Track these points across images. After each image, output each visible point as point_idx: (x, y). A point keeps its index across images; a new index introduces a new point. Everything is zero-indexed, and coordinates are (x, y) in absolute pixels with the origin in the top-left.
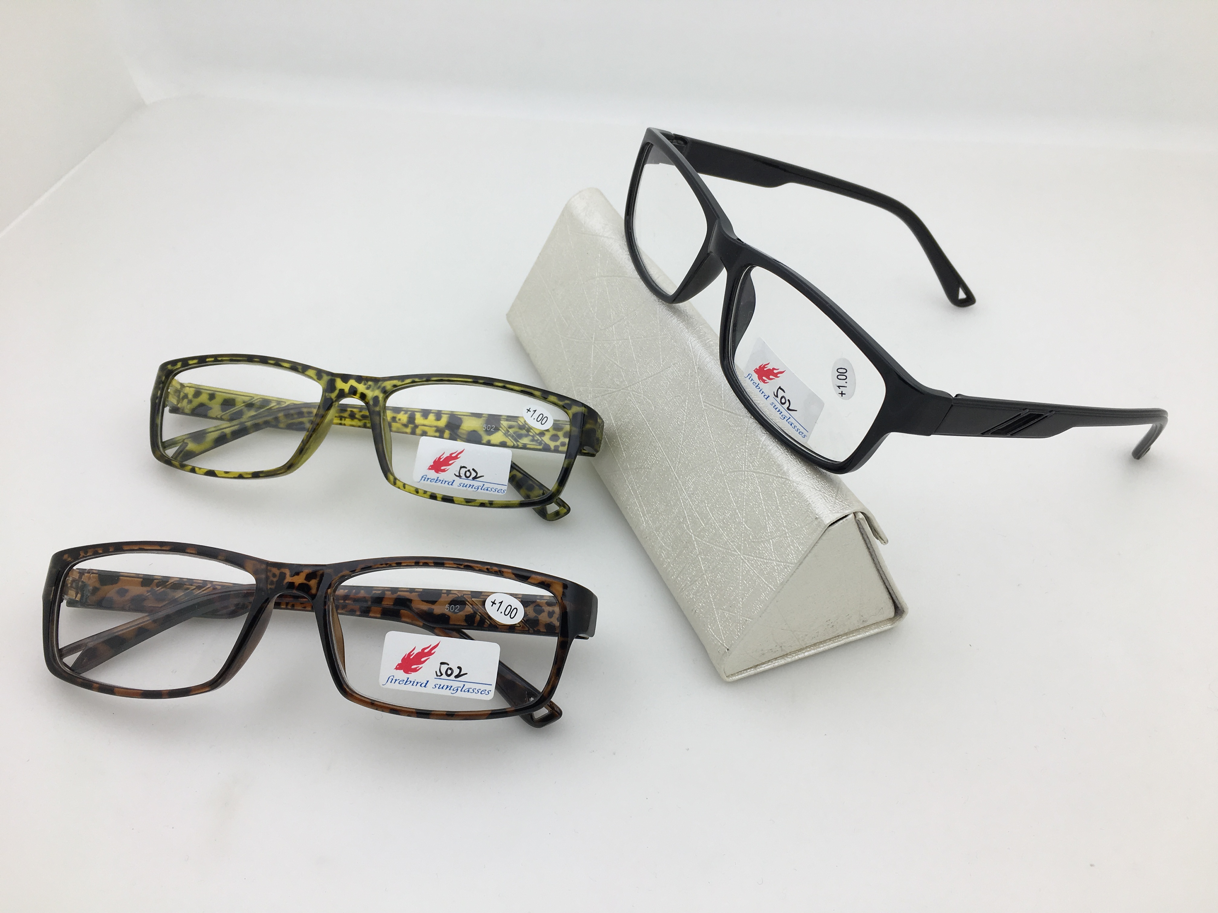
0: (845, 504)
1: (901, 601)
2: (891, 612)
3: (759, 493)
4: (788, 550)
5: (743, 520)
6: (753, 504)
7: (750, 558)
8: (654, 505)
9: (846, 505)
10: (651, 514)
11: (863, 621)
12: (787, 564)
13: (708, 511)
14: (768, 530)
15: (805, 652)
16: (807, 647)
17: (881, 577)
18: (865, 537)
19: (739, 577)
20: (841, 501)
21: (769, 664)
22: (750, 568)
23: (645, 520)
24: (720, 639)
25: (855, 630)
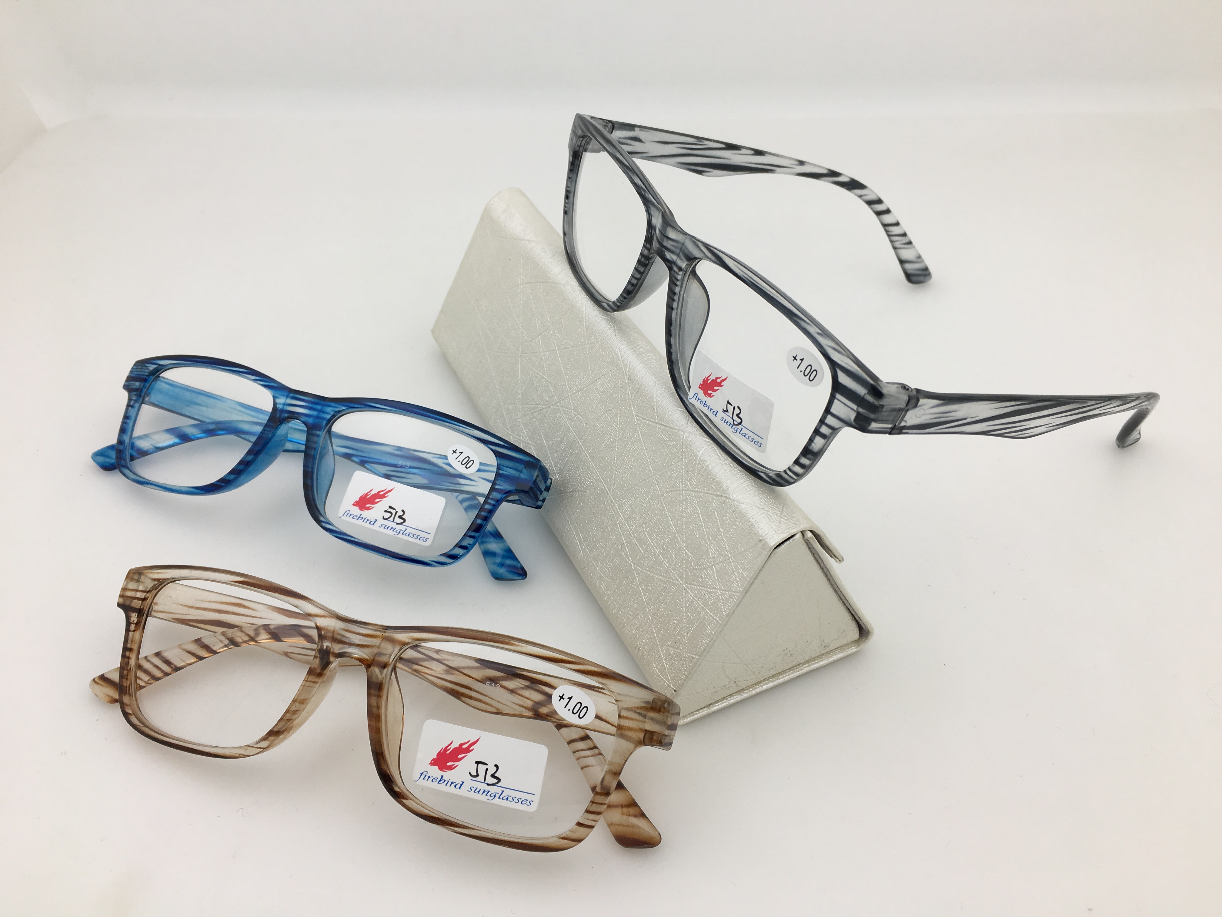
0: (790, 522)
1: (864, 621)
2: (855, 634)
3: (698, 514)
4: (732, 577)
5: (683, 545)
6: (693, 527)
7: (692, 588)
8: (590, 531)
9: (793, 523)
10: (587, 541)
11: (825, 647)
12: (733, 593)
13: (647, 537)
14: (710, 556)
15: (763, 685)
16: (764, 680)
17: (840, 597)
18: (817, 557)
19: (683, 609)
20: (787, 520)
21: (723, 701)
22: (694, 598)
23: (583, 548)
24: (666, 679)
25: (817, 657)
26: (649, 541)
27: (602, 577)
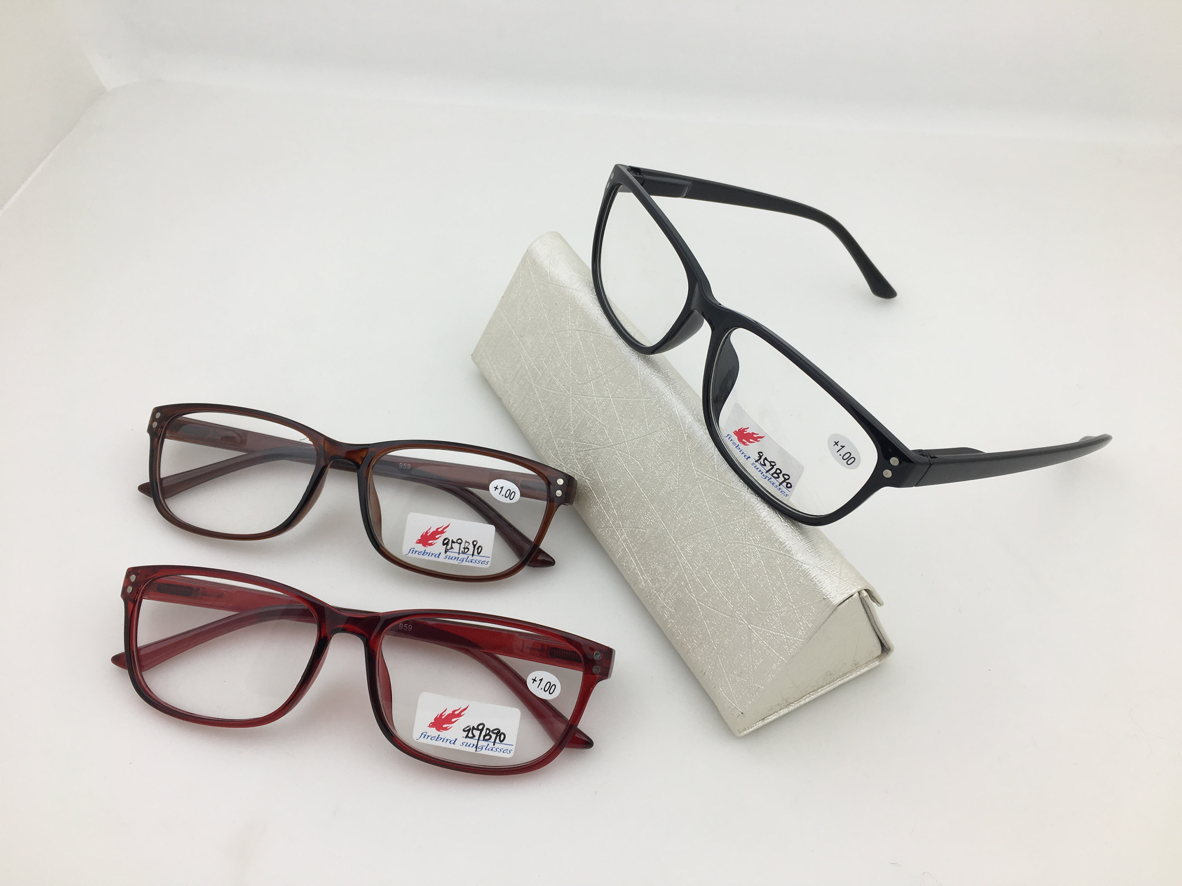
0: (851, 584)
1: (888, 643)
2: (879, 652)
4: (797, 625)
5: (747, 591)
6: (757, 577)
7: (757, 629)
11: (856, 664)
12: (797, 639)
13: (710, 579)
14: (774, 604)
15: (806, 698)
16: (808, 694)
17: (875, 629)
20: (846, 581)
21: (775, 714)
22: (758, 637)
23: (644, 579)
24: (733, 702)
25: (849, 672)
26: (713, 583)
27: (665, 607)
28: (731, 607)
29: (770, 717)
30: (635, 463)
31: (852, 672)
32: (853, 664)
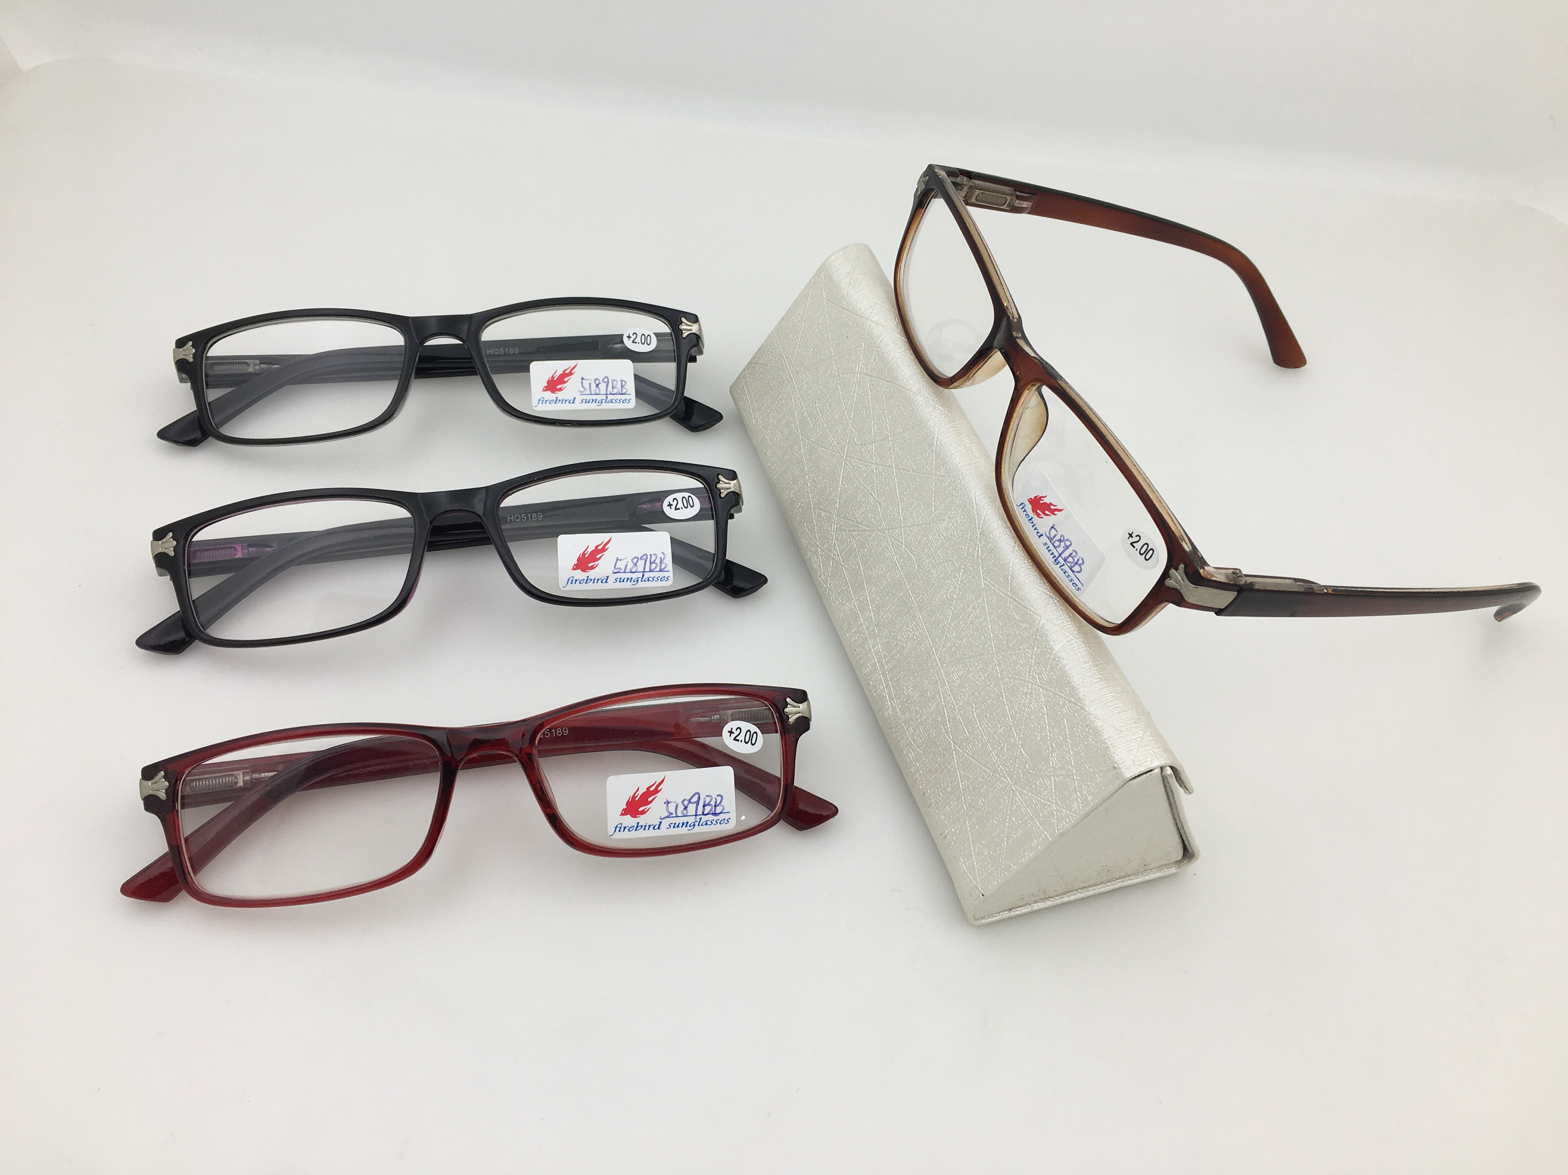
1: (1193, 848)
2: (1178, 853)
3: (1043, 714)
4: (1073, 796)
5: (1019, 742)
6: (1034, 726)
7: (1023, 792)
8: (904, 690)
10: (900, 700)
11: (1145, 865)
12: (1071, 813)
13: (975, 718)
14: (1050, 765)
15: (1071, 895)
16: (1074, 890)
17: (1177, 823)
18: (1169, 790)
19: (1007, 812)
21: (1026, 907)
22: (1021, 803)
23: (892, 706)
24: (974, 879)
25: (1133, 874)
26: (977, 724)
27: (911, 745)
28: (995, 758)
29: (1019, 909)
30: (909, 556)
31: (1138, 875)
32: (1141, 863)
